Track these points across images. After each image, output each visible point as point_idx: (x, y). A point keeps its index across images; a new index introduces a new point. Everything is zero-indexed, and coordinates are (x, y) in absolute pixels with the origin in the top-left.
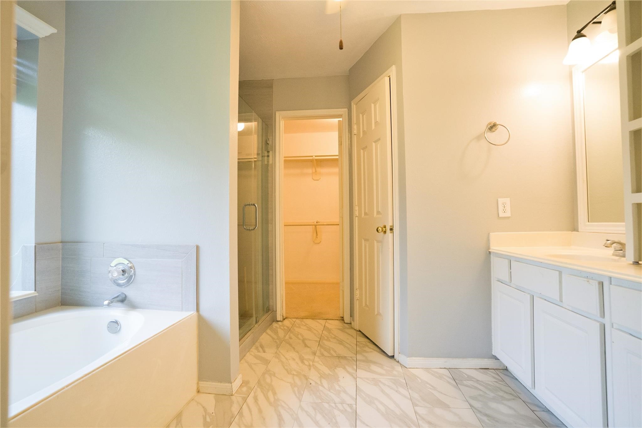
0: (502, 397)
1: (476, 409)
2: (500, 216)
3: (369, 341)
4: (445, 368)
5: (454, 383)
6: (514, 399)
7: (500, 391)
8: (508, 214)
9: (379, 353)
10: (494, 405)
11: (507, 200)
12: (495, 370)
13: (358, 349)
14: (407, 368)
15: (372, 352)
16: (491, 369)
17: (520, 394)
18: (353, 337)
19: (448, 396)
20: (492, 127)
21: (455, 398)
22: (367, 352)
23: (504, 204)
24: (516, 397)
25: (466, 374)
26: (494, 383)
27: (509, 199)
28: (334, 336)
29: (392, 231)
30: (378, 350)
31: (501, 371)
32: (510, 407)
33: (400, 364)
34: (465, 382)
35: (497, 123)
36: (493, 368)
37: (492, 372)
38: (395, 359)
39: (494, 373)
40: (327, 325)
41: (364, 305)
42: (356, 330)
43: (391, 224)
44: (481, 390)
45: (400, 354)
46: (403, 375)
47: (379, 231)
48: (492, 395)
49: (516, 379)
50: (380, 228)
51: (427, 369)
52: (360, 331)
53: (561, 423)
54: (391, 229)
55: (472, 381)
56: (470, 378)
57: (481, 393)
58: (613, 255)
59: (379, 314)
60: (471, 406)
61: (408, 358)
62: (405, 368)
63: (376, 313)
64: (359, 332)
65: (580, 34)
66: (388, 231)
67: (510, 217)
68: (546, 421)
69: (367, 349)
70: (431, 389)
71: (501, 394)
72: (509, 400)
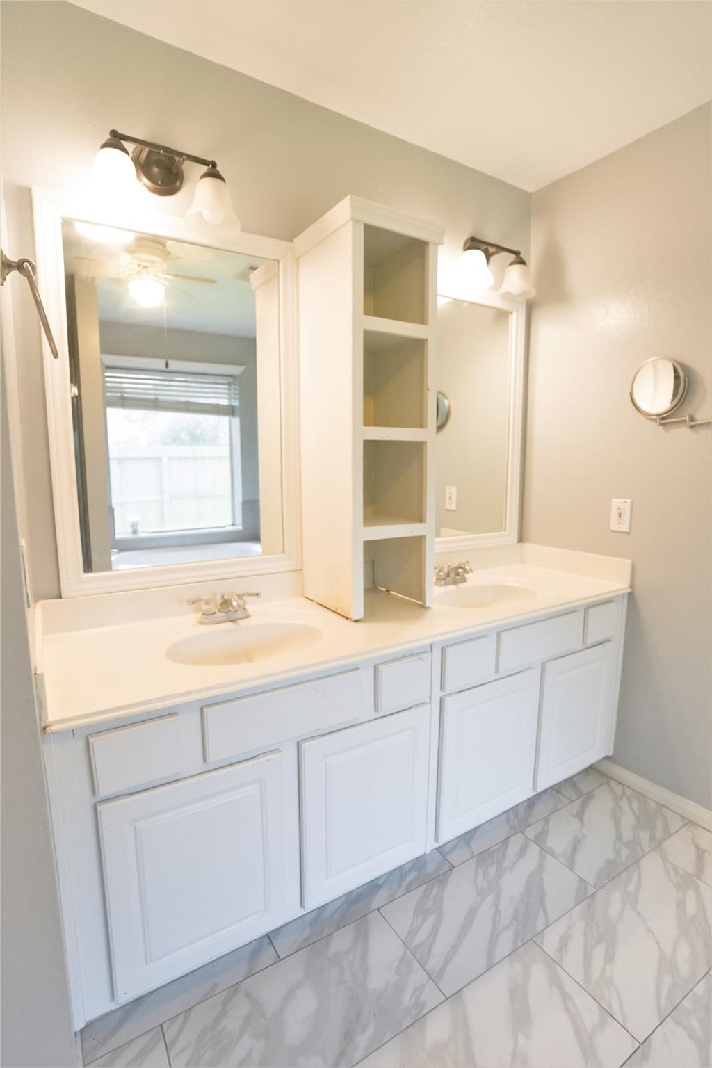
24: (237, 991)
68: (305, 941)
72: (257, 1002)
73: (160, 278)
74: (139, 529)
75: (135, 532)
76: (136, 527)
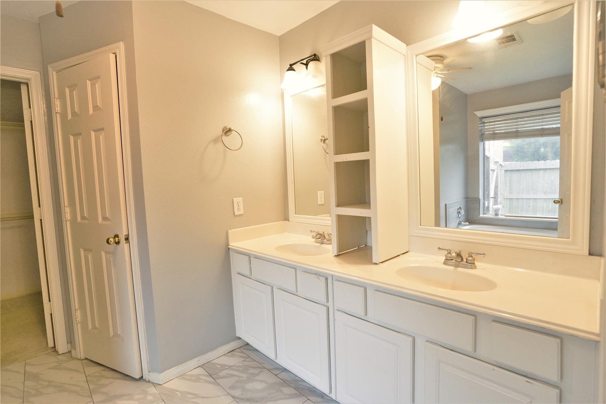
0: (253, 374)
1: (238, 398)
2: (235, 214)
3: (102, 368)
4: (199, 367)
5: (212, 380)
6: (261, 371)
7: (249, 369)
8: (242, 212)
9: (121, 379)
10: (249, 386)
11: (240, 199)
12: (240, 349)
13: (92, 387)
14: (160, 385)
15: (112, 382)
16: (236, 349)
17: (264, 364)
18: (78, 371)
19: (210, 397)
20: (227, 131)
21: (218, 396)
22: (106, 385)
23: (238, 203)
24: (262, 368)
25: (218, 364)
26: (243, 362)
27: (242, 198)
28: (47, 383)
29: (127, 241)
30: (119, 376)
31: (244, 347)
32: (262, 381)
33: (153, 383)
34: (221, 374)
35: (232, 128)
36: (237, 348)
37: (238, 352)
38: (144, 380)
39: (240, 352)
40: (28, 369)
41: (90, 327)
42: (80, 359)
43: (125, 233)
44: (234, 376)
45: (150, 373)
46: (159, 396)
47: (111, 243)
48: (244, 376)
49: (257, 350)
50: (112, 240)
51: (182, 376)
52: (86, 359)
53: (295, 376)
54: (127, 239)
55: (226, 370)
56: (224, 367)
57: (236, 378)
58: (315, 242)
59: (116, 335)
60: (233, 397)
61: (162, 374)
62: (160, 386)
63: (112, 334)
64: (86, 361)
65: (291, 69)
66: (123, 241)
67: (243, 214)
68: (286, 380)
69: (104, 381)
70: (193, 398)
71: (251, 371)
72: (258, 374)
73: (438, 74)
74: (500, 213)
75: (496, 215)
76: (498, 211)
